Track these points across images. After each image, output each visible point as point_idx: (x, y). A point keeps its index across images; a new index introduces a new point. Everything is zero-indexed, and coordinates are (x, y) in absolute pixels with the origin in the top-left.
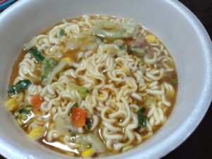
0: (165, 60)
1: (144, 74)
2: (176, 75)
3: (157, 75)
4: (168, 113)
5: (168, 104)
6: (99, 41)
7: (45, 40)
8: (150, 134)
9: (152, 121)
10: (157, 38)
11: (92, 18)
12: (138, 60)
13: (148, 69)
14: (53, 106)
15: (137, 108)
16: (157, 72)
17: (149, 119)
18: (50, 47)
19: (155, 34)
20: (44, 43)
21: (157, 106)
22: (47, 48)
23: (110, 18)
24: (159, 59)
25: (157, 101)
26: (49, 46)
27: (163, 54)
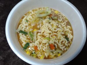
0: (64, 18)
2: (69, 22)
3: (64, 24)
4: (72, 34)
5: (71, 32)
6: (41, 19)
8: (71, 42)
9: (70, 38)
10: (58, 11)
11: (33, 11)
12: (57, 21)
13: (61, 23)
14: (41, 47)
15: (64, 36)
17: (69, 38)
18: (26, 28)
19: (57, 10)
21: (69, 34)
22: (25, 28)
23: (39, 9)
24: (62, 18)
27: (62, 16)
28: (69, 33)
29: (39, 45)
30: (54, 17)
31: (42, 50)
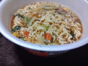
0: (73, 15)
1: (68, 20)
5: (80, 29)
6: (45, 10)
7: (23, 11)
8: (77, 40)
10: (68, 9)
14: (34, 34)
15: (69, 32)
16: (72, 19)
17: (75, 35)
20: (22, 12)
24: (71, 15)
25: (76, 29)
26: (25, 13)
27: (71, 13)
28: (77, 29)
29: (32, 32)
30: (61, 12)
31: (33, 38)
